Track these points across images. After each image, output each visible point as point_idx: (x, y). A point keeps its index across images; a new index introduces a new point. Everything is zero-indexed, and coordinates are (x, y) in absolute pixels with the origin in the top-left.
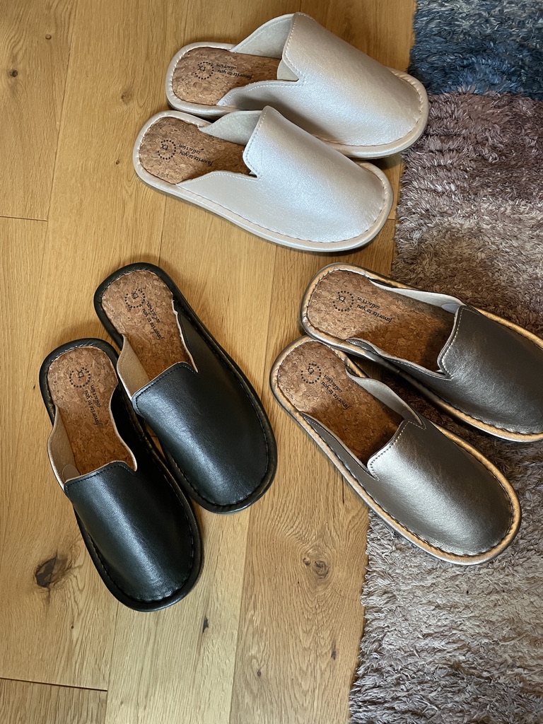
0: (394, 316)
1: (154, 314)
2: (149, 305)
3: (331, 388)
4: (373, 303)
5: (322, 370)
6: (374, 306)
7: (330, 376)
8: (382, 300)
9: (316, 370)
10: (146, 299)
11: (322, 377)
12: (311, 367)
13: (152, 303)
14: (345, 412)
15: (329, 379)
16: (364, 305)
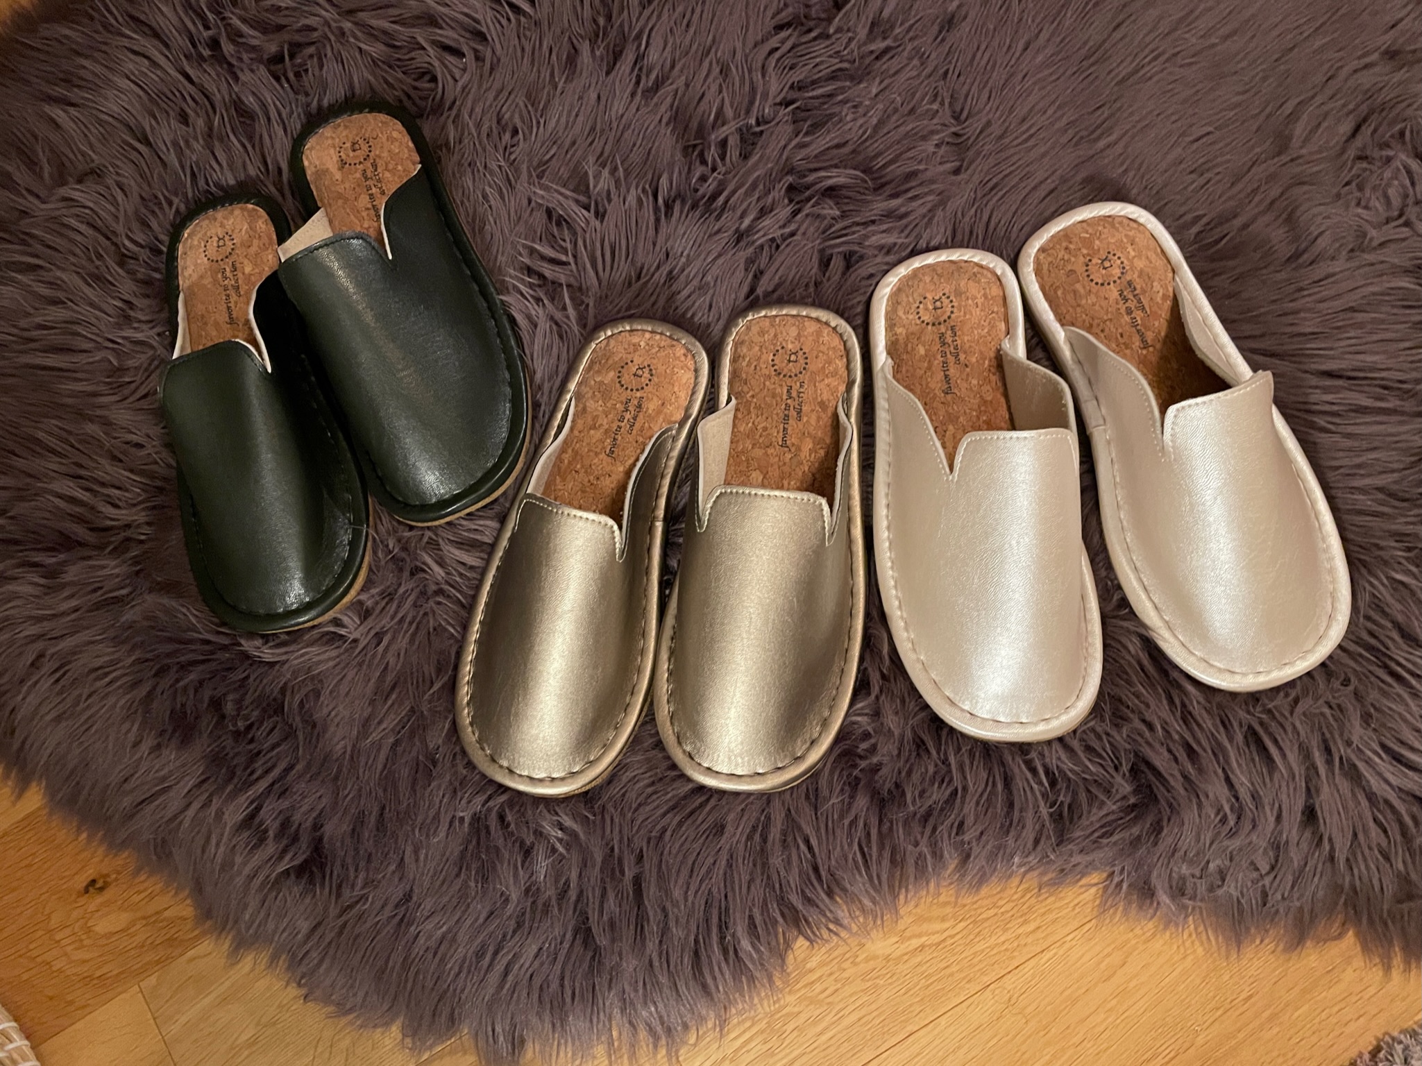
0: (793, 449)
1: (379, 181)
2: (375, 166)
3: (628, 416)
4: (804, 408)
5: (650, 388)
6: (799, 412)
7: (644, 406)
8: (813, 422)
9: (644, 380)
10: (372, 154)
11: (638, 394)
12: (646, 371)
13: (380, 163)
14: (603, 456)
15: (639, 406)
16: (794, 394)
